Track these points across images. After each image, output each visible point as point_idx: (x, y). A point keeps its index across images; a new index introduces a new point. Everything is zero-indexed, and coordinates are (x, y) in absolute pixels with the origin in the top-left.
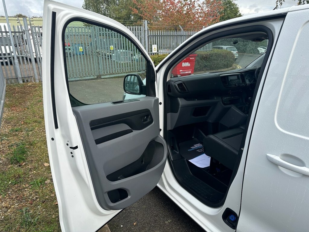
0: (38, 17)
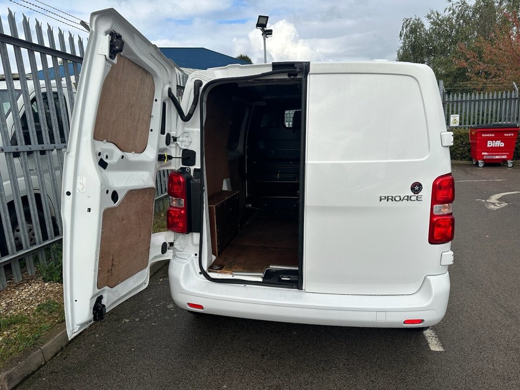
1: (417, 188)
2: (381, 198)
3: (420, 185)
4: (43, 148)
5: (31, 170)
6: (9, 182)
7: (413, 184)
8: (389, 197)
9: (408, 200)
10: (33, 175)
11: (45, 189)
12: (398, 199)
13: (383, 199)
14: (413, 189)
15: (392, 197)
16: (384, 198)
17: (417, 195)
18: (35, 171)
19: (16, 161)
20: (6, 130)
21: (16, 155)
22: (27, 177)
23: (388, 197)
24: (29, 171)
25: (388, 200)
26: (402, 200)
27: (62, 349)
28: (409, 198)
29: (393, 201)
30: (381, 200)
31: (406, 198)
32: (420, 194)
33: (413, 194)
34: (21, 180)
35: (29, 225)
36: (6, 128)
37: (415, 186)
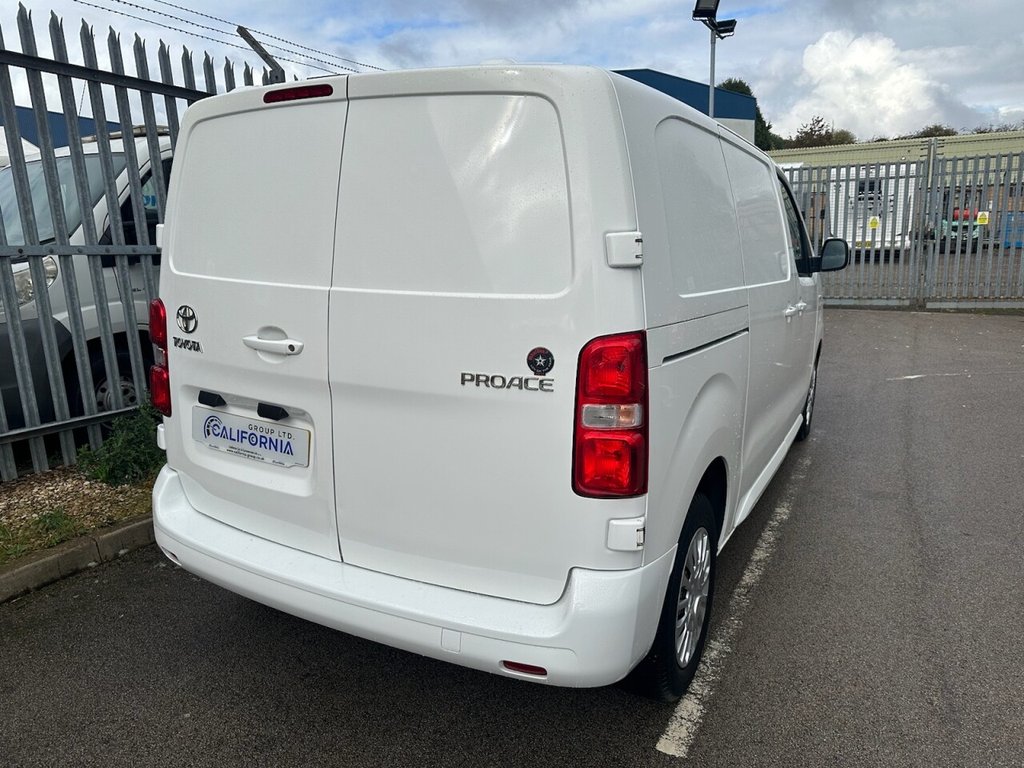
0: (995, 128)
1: (540, 361)
2: (463, 375)
3: (546, 355)
4: (107, 250)
5: (134, 290)
6: (94, 307)
7: (531, 352)
8: (481, 378)
9: (521, 388)
10: (137, 300)
11: (108, 323)
12: (498, 382)
13: (468, 380)
14: (531, 362)
15: (487, 377)
16: (469, 377)
17: (541, 377)
18: (143, 292)
19: (108, 274)
20: (32, 219)
21: (109, 261)
22: (127, 300)
23: (478, 376)
24: (130, 292)
25: (478, 385)
26: (509, 387)
27: (27, 591)
28: (523, 384)
29: (487, 386)
30: (463, 383)
31: (516, 382)
32: (548, 375)
33: (531, 374)
34: (115, 306)
35: (125, 383)
36: (31, 216)
37: (537, 357)
